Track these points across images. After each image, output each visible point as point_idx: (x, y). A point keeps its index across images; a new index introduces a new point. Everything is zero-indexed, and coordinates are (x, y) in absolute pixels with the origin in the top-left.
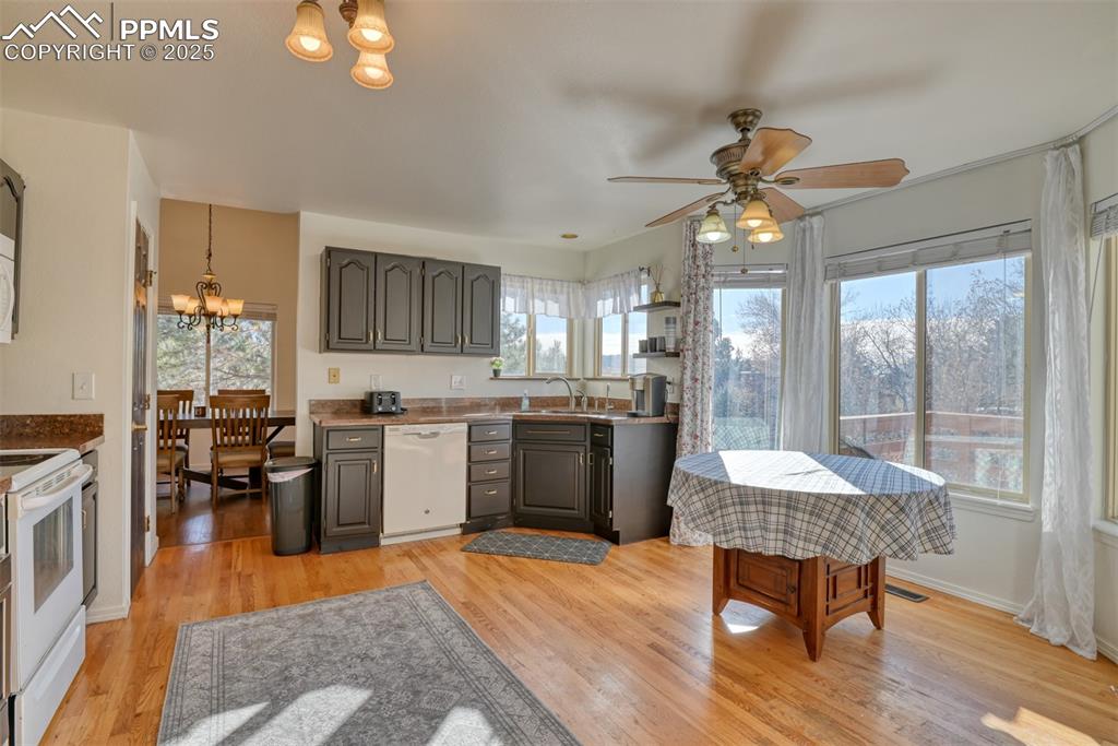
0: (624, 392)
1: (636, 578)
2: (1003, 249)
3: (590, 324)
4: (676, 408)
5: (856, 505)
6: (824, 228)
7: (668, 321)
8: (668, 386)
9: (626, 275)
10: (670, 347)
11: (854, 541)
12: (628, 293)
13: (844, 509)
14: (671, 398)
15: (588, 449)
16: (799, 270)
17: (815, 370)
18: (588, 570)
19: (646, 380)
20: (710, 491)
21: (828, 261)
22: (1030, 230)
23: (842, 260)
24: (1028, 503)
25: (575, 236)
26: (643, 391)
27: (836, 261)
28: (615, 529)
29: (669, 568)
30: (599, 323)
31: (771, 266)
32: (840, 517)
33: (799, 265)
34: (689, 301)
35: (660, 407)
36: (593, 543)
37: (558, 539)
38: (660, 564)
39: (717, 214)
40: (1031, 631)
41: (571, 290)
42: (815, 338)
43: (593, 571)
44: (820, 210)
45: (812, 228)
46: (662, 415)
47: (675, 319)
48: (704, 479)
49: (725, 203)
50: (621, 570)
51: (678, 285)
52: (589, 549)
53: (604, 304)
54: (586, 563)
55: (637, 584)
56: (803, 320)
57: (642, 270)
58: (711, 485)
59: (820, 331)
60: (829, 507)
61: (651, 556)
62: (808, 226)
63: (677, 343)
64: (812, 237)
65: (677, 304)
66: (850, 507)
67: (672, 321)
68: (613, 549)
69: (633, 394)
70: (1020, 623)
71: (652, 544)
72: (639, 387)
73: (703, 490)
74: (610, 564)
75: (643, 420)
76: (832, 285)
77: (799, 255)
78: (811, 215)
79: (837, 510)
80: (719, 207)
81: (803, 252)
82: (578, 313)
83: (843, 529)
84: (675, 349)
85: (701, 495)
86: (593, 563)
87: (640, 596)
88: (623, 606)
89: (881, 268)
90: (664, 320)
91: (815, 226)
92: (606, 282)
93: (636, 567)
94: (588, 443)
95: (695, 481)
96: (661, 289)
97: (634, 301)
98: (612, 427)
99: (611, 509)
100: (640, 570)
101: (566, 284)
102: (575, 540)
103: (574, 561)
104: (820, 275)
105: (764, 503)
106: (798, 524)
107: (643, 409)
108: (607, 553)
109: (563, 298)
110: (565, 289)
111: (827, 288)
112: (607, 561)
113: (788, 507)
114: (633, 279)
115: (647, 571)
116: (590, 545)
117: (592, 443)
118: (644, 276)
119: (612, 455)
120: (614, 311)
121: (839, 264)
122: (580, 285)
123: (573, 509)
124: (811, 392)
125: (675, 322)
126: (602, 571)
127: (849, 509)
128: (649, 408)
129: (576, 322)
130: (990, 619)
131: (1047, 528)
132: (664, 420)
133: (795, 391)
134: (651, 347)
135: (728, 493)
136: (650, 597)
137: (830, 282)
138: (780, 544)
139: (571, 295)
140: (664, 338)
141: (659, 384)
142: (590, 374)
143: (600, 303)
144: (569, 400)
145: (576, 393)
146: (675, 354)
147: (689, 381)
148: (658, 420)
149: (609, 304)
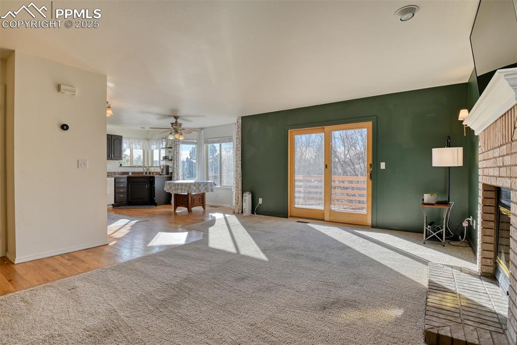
0: (159, 170)
2: (229, 141)
3: (150, 151)
4: (172, 173)
6: (204, 132)
8: (170, 168)
9: (159, 139)
10: (170, 158)
12: (160, 144)
14: (170, 171)
15: (148, 183)
19: (164, 166)
23: (207, 140)
25: (144, 128)
26: (163, 169)
28: (156, 202)
30: (152, 151)
31: (194, 140)
33: (199, 140)
34: (175, 147)
35: (167, 173)
39: (171, 134)
41: (144, 142)
42: (202, 157)
44: (203, 128)
46: (168, 175)
49: (173, 132)
51: (172, 143)
57: (163, 138)
59: (203, 155)
63: (172, 157)
64: (202, 134)
65: (172, 148)
68: (155, 206)
69: (161, 170)
75: (163, 176)
77: (199, 138)
82: (146, 148)
86: (150, 208)
90: (169, 152)
91: (202, 132)
92: (154, 140)
96: (168, 144)
97: (161, 146)
98: (155, 178)
99: (155, 197)
101: (142, 140)
104: (203, 143)
107: (163, 173)
108: (153, 207)
109: (141, 144)
110: (142, 142)
114: (161, 140)
115: (163, 208)
118: (164, 140)
119: (154, 184)
120: (156, 148)
122: (146, 140)
125: (171, 152)
129: (145, 151)
131: (233, 191)
134: (166, 158)
137: (206, 144)
140: (169, 156)
141: (168, 167)
142: (150, 165)
143: (152, 146)
144: (143, 172)
145: (145, 171)
146: (171, 160)
147: (175, 167)
148: (166, 176)
149: (155, 146)
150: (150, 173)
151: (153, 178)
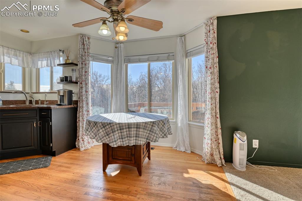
0: (55, 97)
1: (67, 167)
2: (168, 59)
3: (34, 70)
4: (76, 102)
5: (155, 124)
6: (124, 47)
7: (73, 70)
8: (73, 94)
9: (53, 52)
10: (74, 79)
11: (156, 135)
12: (54, 59)
13: (152, 126)
14: (74, 98)
15: (38, 119)
16: (117, 59)
17: (122, 89)
18: (44, 170)
19: (64, 92)
20: (107, 127)
21: (125, 58)
22: (174, 55)
23: (129, 58)
24: (174, 120)
25: (28, 32)
26: (63, 96)
27: (127, 58)
28: (54, 150)
29: (79, 160)
30: (38, 70)
31: (109, 57)
32: (151, 129)
33: (117, 57)
34: (82, 64)
35: (70, 102)
36: (43, 158)
37: (24, 160)
38: (75, 159)
39: (106, 24)
40: (178, 150)
41: (24, 55)
42: (122, 80)
43: (47, 170)
44: (123, 42)
45: (121, 47)
46: (71, 105)
47: (75, 70)
48: (104, 123)
49: (109, 21)
50: (60, 166)
51: (76, 58)
52: (42, 161)
53: (42, 63)
54: (42, 168)
55: (69, 170)
56: (118, 74)
57: (60, 50)
58: (108, 125)
59: (123, 78)
60: (148, 126)
61: (71, 157)
62: (119, 46)
63: (77, 78)
64: (121, 49)
65: (77, 65)
66: (154, 125)
67: (74, 70)
68: (53, 159)
69: (58, 97)
70: (174, 149)
71: (69, 153)
72: (62, 94)
73: (104, 127)
74: (54, 165)
75: (64, 107)
76: (126, 65)
77: (117, 55)
78: (120, 43)
79: (150, 126)
80: (106, 22)
81: (118, 54)
82: (28, 66)
83: (153, 132)
84: (76, 80)
85: (103, 129)
86: (46, 167)
87: (73, 174)
88: (67, 181)
89: (140, 61)
90: (71, 70)
91: (122, 46)
92: (43, 54)
93: (66, 163)
94: (38, 118)
95: (100, 124)
96: (69, 58)
97: (57, 62)
98: (51, 110)
99: (52, 143)
100: (68, 164)
101: (22, 53)
102: (34, 159)
103: (36, 169)
104: (123, 61)
105: (129, 128)
106: (141, 133)
107: (64, 103)
108: (51, 161)
109: (20, 58)
110: (21, 55)
111: (125, 65)
112: (52, 164)
113: (137, 128)
114: (56, 54)
115: (71, 163)
116: (42, 159)
117: (40, 117)
118: (61, 54)
119: (51, 121)
120: (47, 66)
121: (128, 59)
122: (29, 54)
123: (32, 146)
124: (121, 96)
125: (76, 71)
126: (51, 169)
127: (154, 126)
128: (66, 101)
129: (27, 69)
130: (168, 149)
131: (179, 125)
132: (72, 106)
133: (116, 95)
134: (65, 80)
135: (115, 127)
136: (77, 173)
137: (125, 64)
138: (134, 141)
139: (25, 58)
140: (71, 77)
141: (70, 93)
142: (34, 91)
143: (40, 63)
144: (25, 101)
145: (29, 99)
146: (76, 83)
147: (84, 93)
148: (70, 106)
149: (45, 63)
150: (37, 102)
151: (49, 110)
